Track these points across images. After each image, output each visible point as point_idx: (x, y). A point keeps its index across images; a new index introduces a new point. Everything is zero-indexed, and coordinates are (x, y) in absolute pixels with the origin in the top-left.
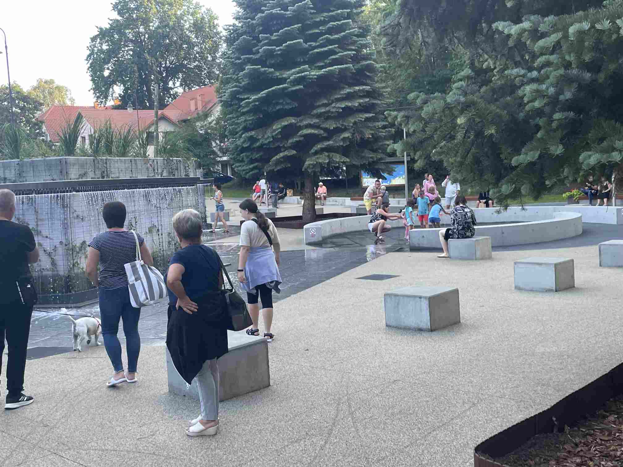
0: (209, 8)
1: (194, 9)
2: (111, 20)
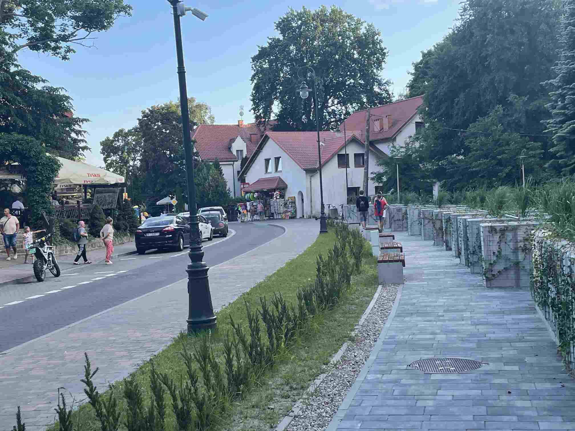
0: (370, 24)
1: (355, 25)
2: (270, 39)
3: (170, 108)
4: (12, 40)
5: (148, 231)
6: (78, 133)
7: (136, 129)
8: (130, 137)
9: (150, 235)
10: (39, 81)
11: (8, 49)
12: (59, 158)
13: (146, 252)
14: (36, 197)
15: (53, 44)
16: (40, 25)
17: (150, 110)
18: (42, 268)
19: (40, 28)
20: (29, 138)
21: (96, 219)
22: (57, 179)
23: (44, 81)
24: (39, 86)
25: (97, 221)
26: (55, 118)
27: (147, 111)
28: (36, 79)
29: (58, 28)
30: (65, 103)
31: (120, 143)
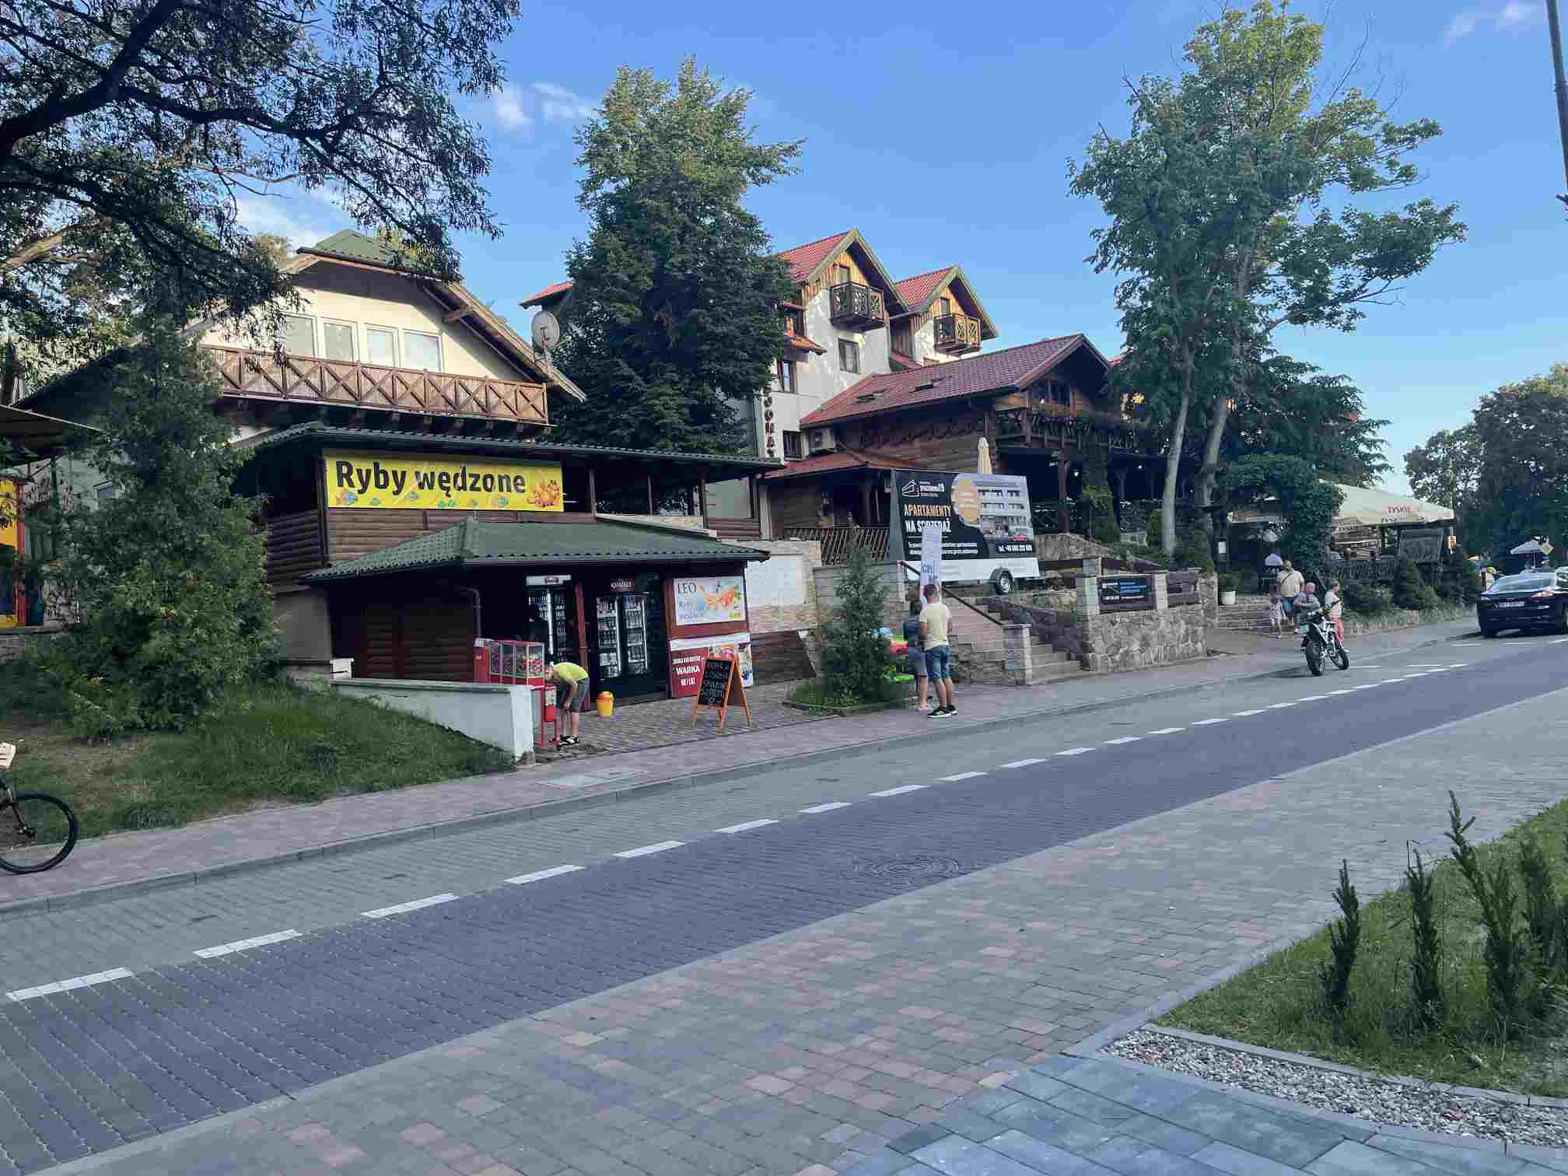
3: (1536, 385)
4: (1264, 314)
5: (1503, 598)
6: (1371, 444)
7: (1469, 429)
8: (1458, 443)
9: (1507, 605)
10: (1306, 370)
11: (1258, 329)
12: (1340, 486)
13: (1499, 634)
14: (1304, 548)
15: (1327, 310)
16: (1307, 283)
17: (1496, 395)
18: (1320, 655)
19: (1309, 289)
20: (1292, 458)
21: (1405, 579)
22: (1336, 518)
23: (1313, 369)
24: (1305, 378)
25: (1405, 584)
26: (1331, 423)
27: (1491, 396)
28: (1301, 368)
29: (1337, 283)
30: (1349, 399)
31: (1439, 455)
